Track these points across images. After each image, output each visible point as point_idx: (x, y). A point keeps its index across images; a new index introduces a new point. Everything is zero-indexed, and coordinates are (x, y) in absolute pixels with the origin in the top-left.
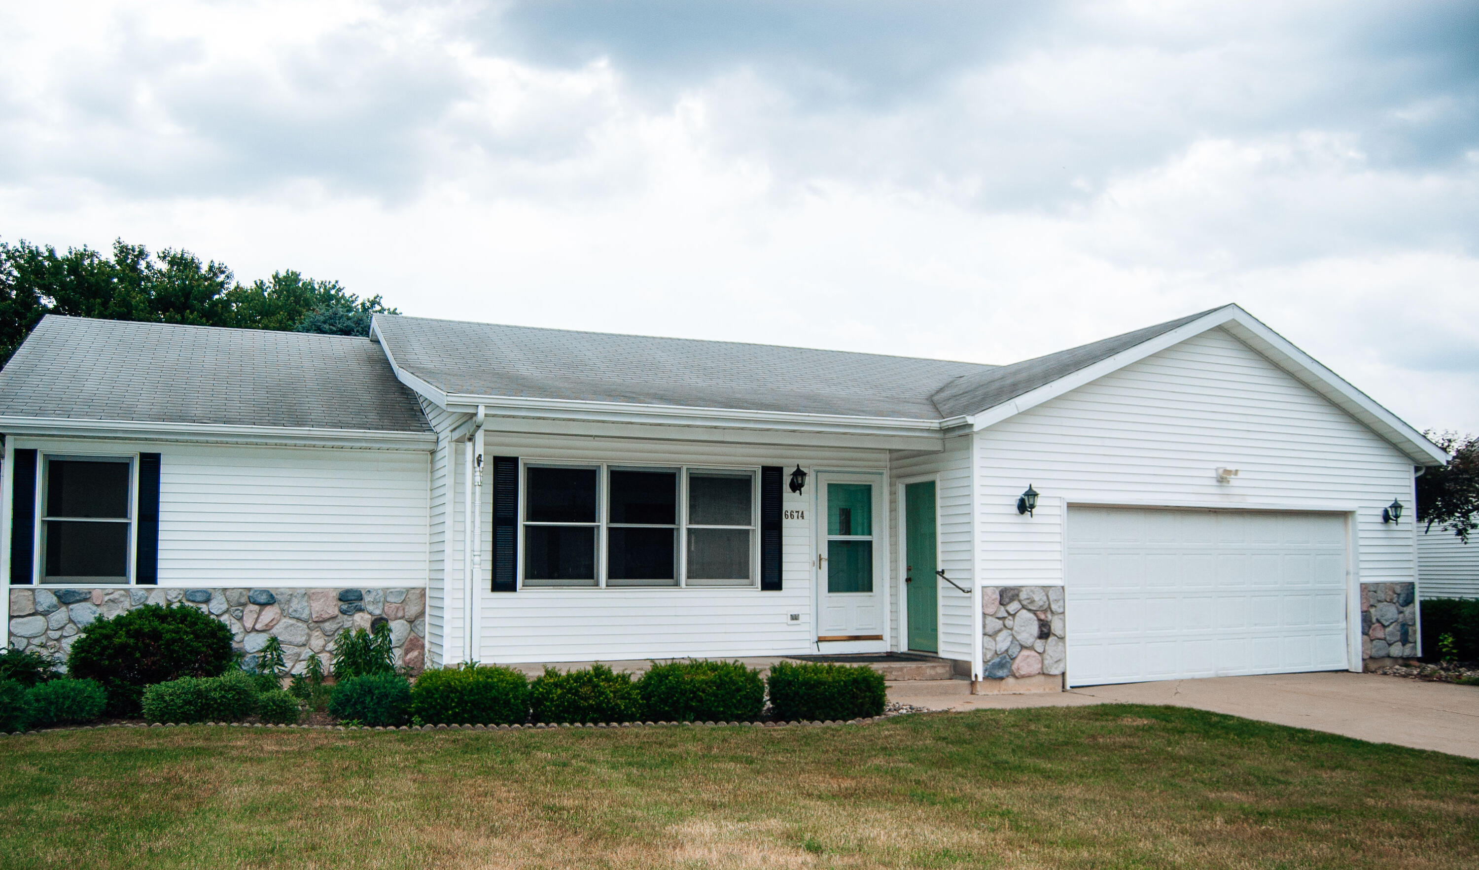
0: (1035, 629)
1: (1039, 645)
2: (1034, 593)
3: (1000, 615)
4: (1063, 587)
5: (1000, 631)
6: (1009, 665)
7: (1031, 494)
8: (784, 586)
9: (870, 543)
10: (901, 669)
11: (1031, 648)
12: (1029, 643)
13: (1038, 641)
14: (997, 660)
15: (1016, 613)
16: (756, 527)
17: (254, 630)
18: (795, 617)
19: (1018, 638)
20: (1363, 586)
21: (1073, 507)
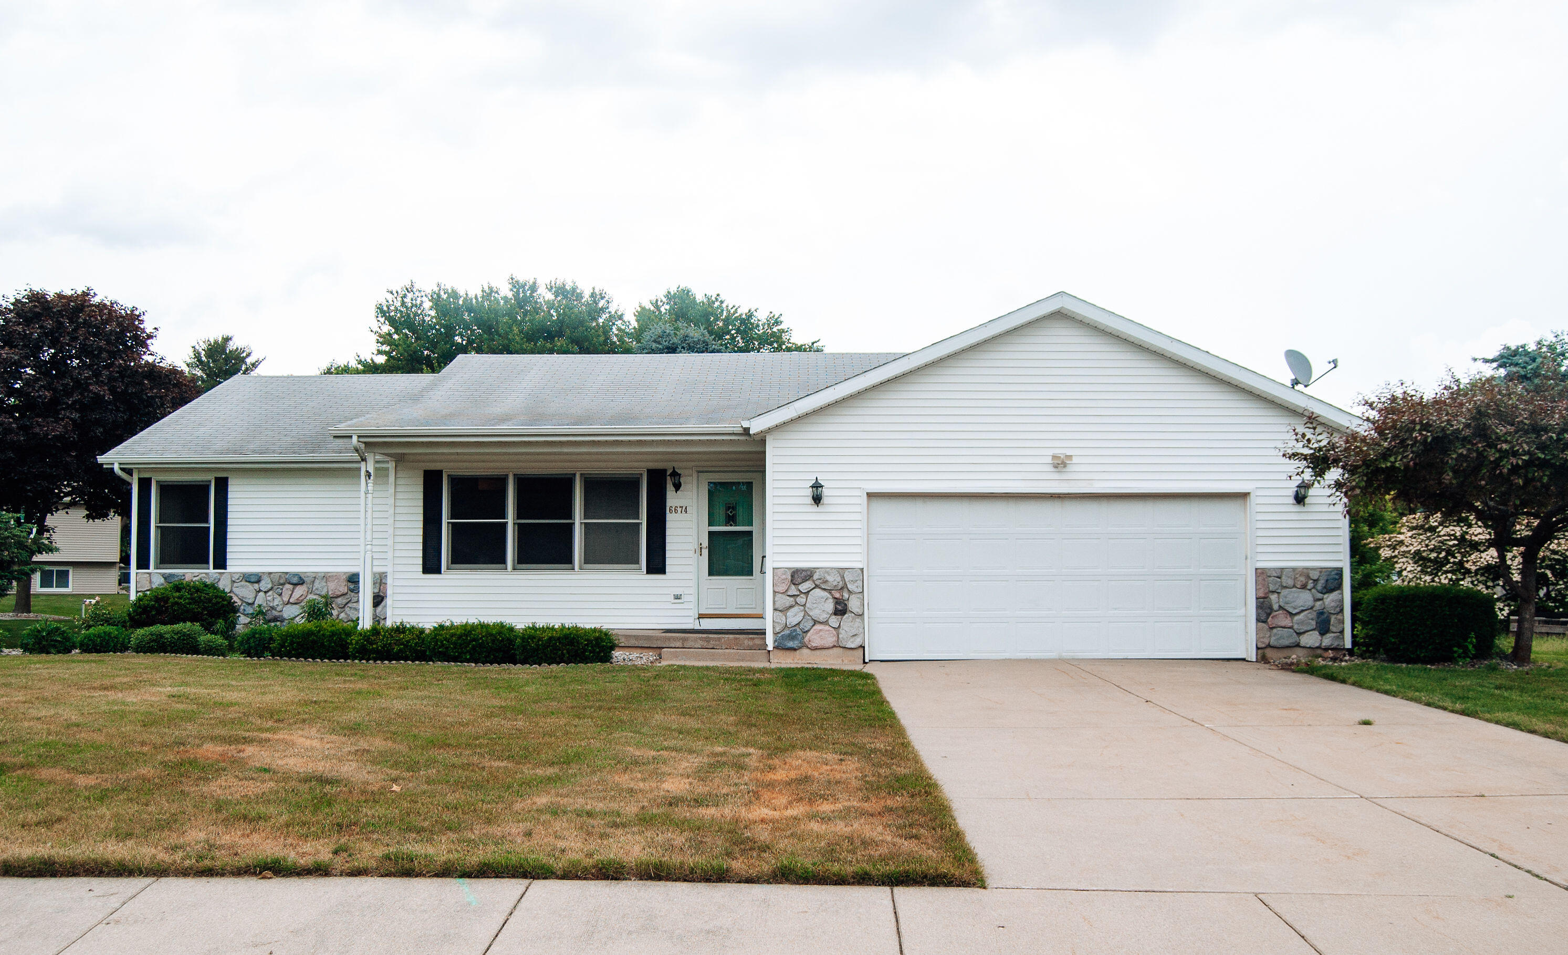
0: (830, 606)
1: (834, 621)
2: (829, 575)
3: (790, 593)
4: (862, 570)
5: (791, 607)
6: (800, 638)
7: (817, 486)
8: (668, 569)
9: (750, 533)
11: (826, 623)
12: (823, 617)
13: (834, 617)
14: (787, 632)
15: (809, 592)
16: (643, 520)
17: (288, 603)
18: (677, 597)
19: (811, 614)
20: (1259, 571)
21: (874, 496)
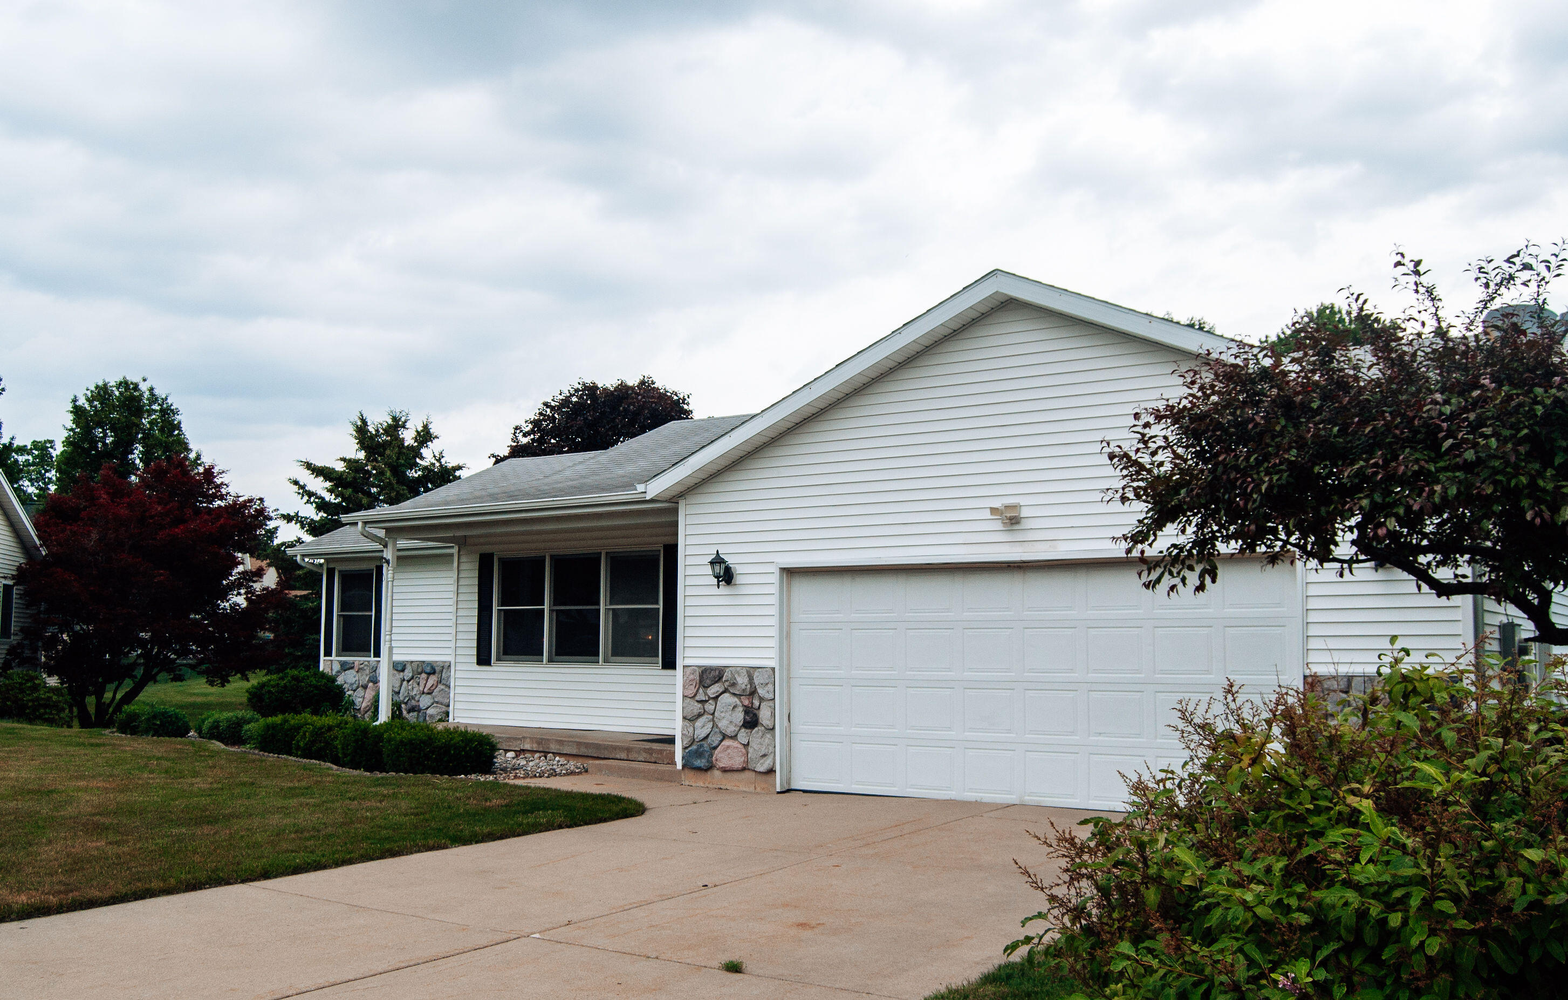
0: (739, 716)
1: (743, 736)
2: (739, 675)
3: (697, 698)
4: (773, 669)
5: (700, 715)
6: (707, 755)
7: (717, 561)
10: (661, 752)
11: (734, 737)
12: (730, 730)
13: (743, 730)
14: (694, 747)
15: (717, 697)
16: (661, 606)
17: (423, 693)
19: (720, 725)
21: (790, 573)
